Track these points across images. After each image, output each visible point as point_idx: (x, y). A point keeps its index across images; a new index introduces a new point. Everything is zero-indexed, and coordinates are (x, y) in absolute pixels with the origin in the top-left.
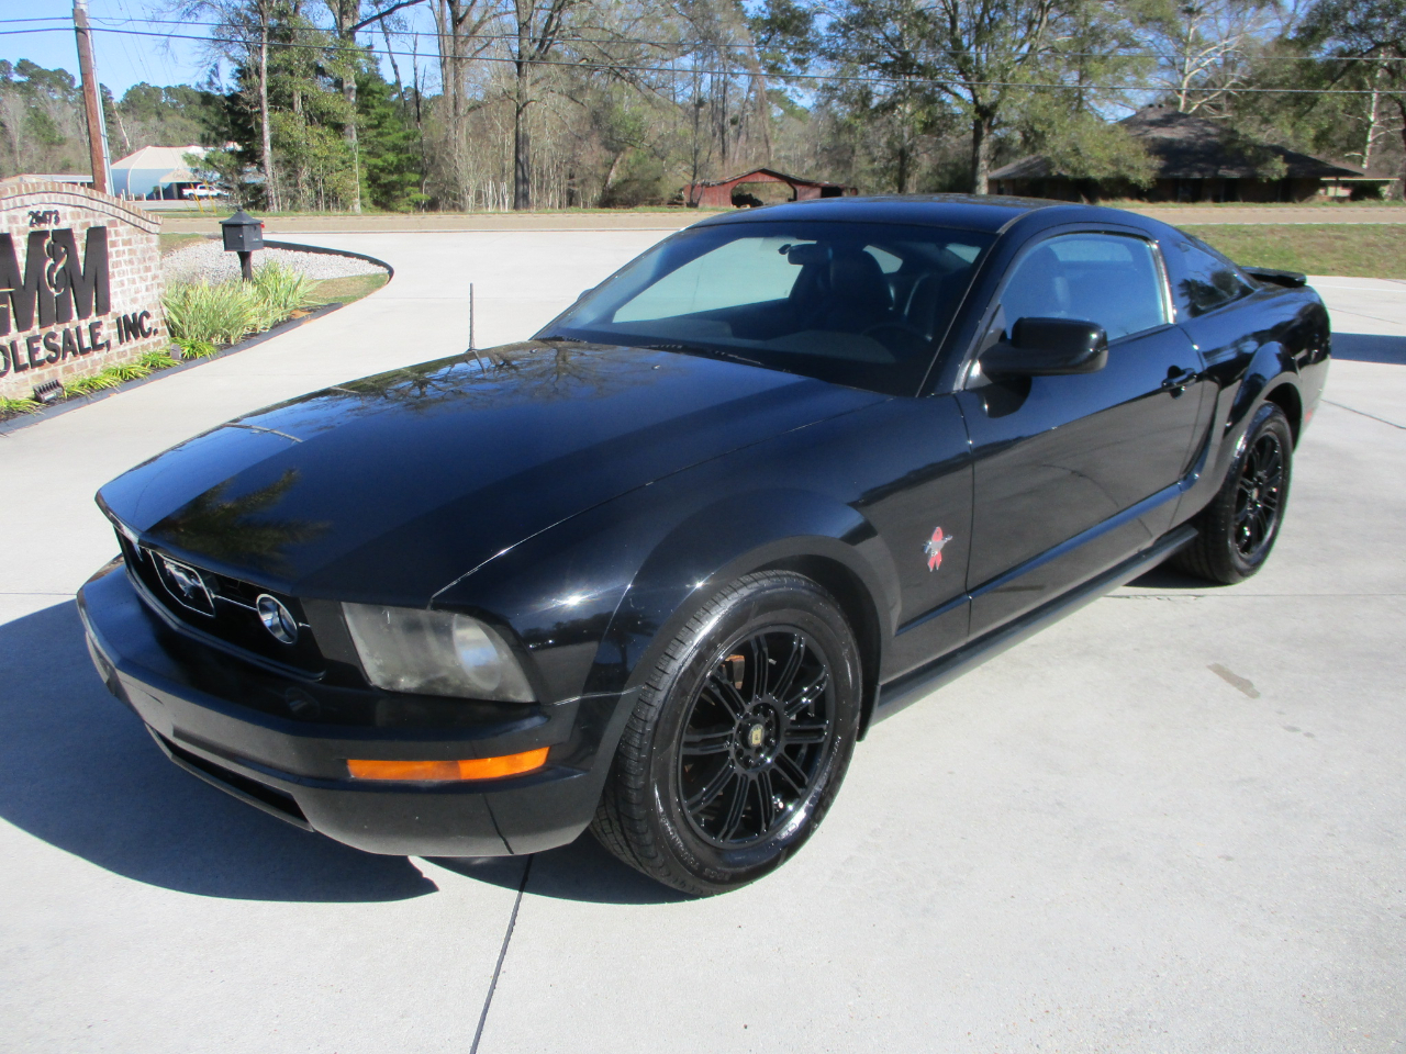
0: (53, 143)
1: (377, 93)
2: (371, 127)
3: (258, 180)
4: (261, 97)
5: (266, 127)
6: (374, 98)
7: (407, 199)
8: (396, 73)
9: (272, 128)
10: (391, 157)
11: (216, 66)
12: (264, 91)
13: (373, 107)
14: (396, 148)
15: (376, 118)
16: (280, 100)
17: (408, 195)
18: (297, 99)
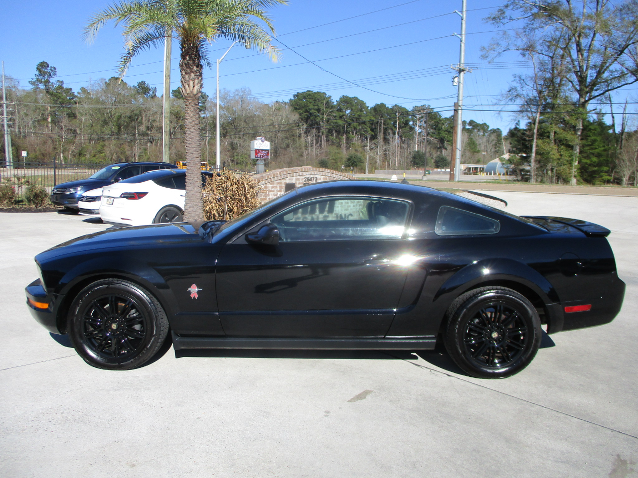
0: (475, 152)
1: (593, 130)
2: (588, 145)
3: (528, 168)
4: (534, 133)
5: (534, 146)
6: (591, 132)
7: (600, 179)
8: (613, 121)
9: (537, 146)
10: (595, 159)
11: (519, 121)
12: (535, 131)
13: (589, 136)
14: (598, 155)
15: (590, 142)
16: (543, 134)
17: (602, 176)
18: (552, 134)
